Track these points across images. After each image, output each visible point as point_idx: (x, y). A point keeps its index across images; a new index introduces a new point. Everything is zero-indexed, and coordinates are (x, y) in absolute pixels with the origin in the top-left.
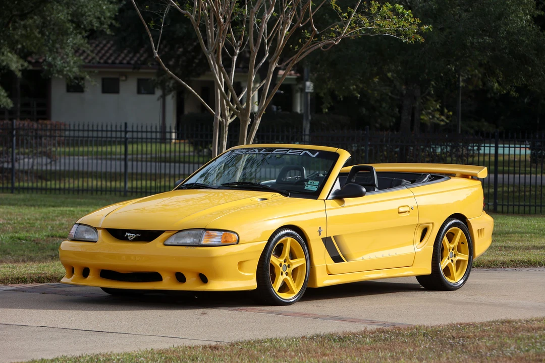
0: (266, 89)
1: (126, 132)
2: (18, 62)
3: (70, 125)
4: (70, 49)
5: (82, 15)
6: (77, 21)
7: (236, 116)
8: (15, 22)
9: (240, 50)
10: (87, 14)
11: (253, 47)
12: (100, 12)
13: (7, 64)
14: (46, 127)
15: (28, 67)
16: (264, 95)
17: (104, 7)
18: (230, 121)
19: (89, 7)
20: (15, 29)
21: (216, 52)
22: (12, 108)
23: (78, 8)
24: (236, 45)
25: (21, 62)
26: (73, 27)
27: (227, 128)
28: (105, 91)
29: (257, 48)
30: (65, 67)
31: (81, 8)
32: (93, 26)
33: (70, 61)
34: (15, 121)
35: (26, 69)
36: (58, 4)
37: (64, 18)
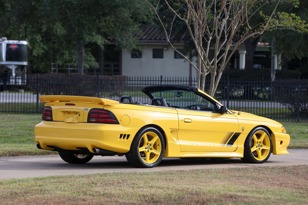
0: (225, 57)
1: (161, 81)
2: (102, 40)
3: (130, 78)
4: (131, 34)
5: (138, 14)
6: (135, 17)
7: (209, 72)
8: (100, 18)
9: (212, 38)
10: (141, 13)
11: (217, 36)
12: (148, 12)
13: (96, 41)
14: (117, 79)
15: (108, 42)
16: (224, 61)
17: (151, 9)
18: (206, 74)
19: (142, 10)
20: (100, 22)
21: (199, 39)
22: (98, 68)
23: (135, 10)
24: (210, 35)
25: (104, 39)
26: (133, 21)
27: (205, 78)
28: (154, 56)
29: (219, 37)
30: (128, 45)
31: (137, 10)
32: (144, 20)
33: (131, 40)
34: (99, 75)
35: (107, 44)
36: (124, 8)
37: (128, 16)
